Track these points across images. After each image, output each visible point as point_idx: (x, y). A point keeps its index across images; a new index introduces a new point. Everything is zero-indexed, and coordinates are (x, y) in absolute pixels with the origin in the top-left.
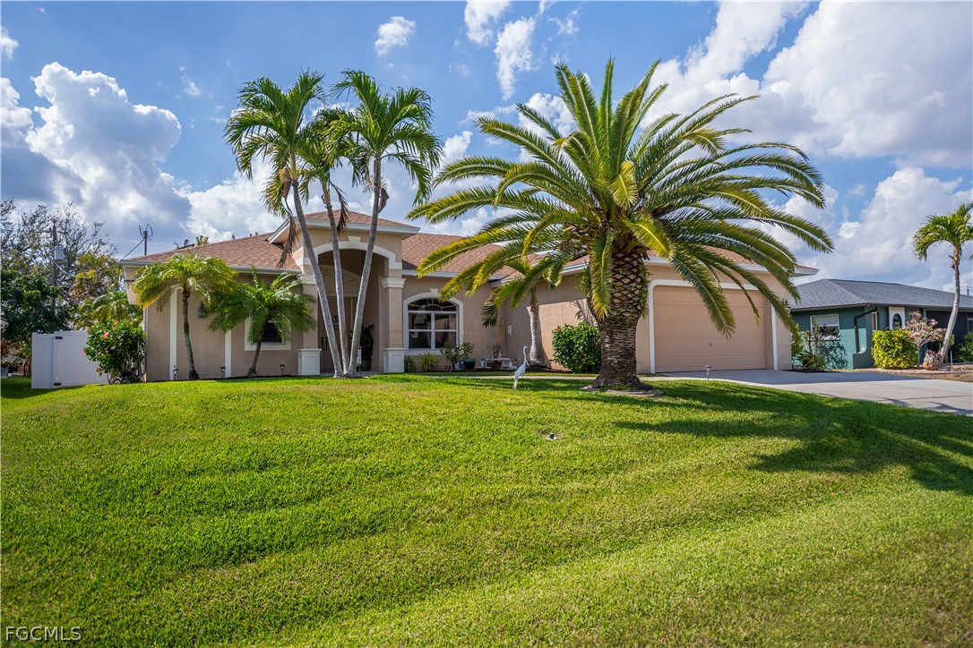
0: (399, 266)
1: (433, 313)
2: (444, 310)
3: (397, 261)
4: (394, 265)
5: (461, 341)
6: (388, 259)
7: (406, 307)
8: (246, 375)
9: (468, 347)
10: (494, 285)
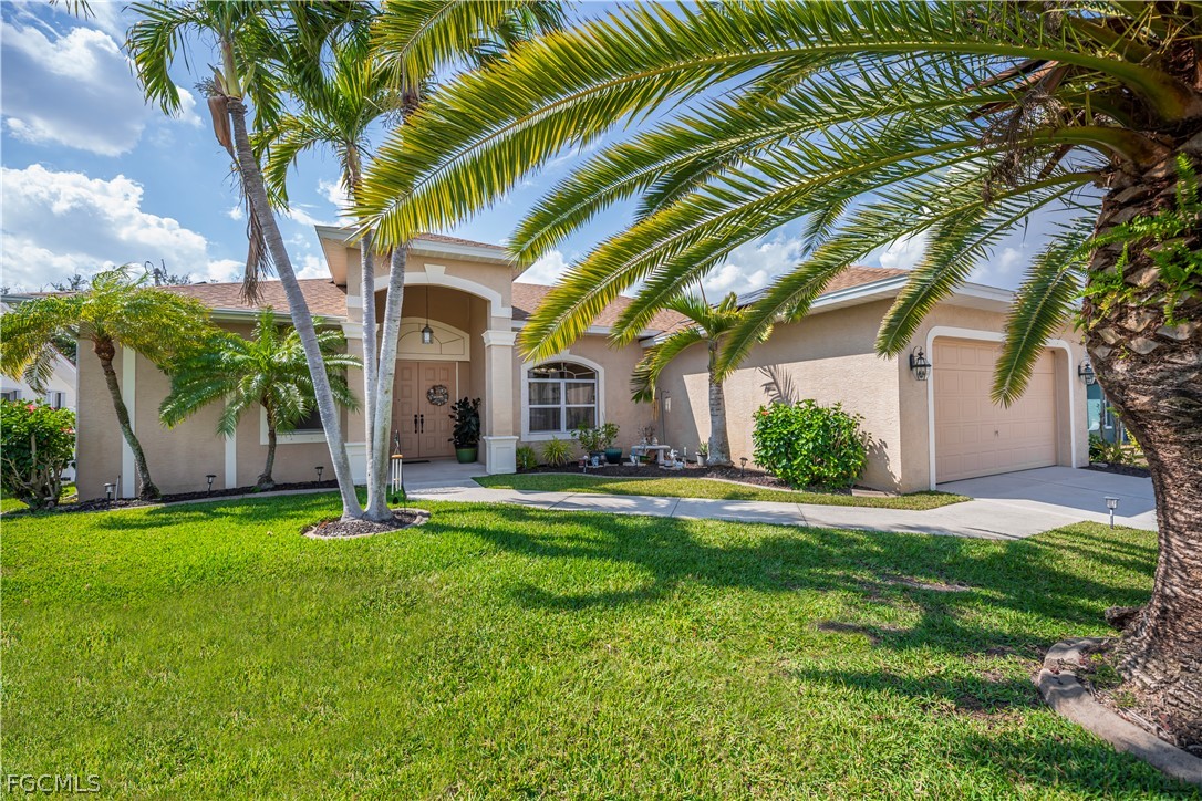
0: (508, 313)
1: (563, 382)
2: (578, 377)
3: (504, 305)
4: (499, 311)
5: (601, 421)
6: (490, 301)
7: (524, 375)
8: (255, 483)
9: (611, 431)
10: (646, 344)
